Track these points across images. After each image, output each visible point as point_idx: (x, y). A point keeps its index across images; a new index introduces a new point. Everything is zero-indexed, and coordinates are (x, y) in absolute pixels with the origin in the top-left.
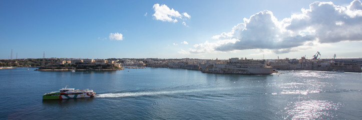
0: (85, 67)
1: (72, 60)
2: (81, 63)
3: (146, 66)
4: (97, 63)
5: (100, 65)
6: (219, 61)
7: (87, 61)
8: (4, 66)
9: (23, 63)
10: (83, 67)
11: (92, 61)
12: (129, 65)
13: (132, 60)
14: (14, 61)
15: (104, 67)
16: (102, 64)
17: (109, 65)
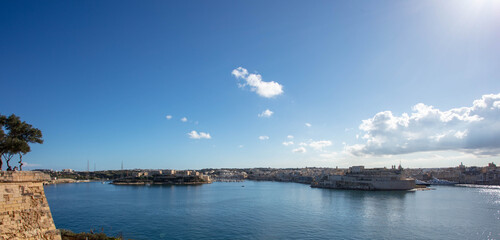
0: (163, 180)
1: (148, 171)
2: (158, 175)
3: (249, 178)
4: (178, 175)
5: (181, 178)
6: (340, 170)
7: (167, 173)
8: (81, 179)
9: (101, 175)
10: (162, 180)
11: (173, 172)
12: (226, 178)
13: (231, 170)
14: (91, 173)
15: (187, 180)
16: (185, 176)
17: (192, 178)
